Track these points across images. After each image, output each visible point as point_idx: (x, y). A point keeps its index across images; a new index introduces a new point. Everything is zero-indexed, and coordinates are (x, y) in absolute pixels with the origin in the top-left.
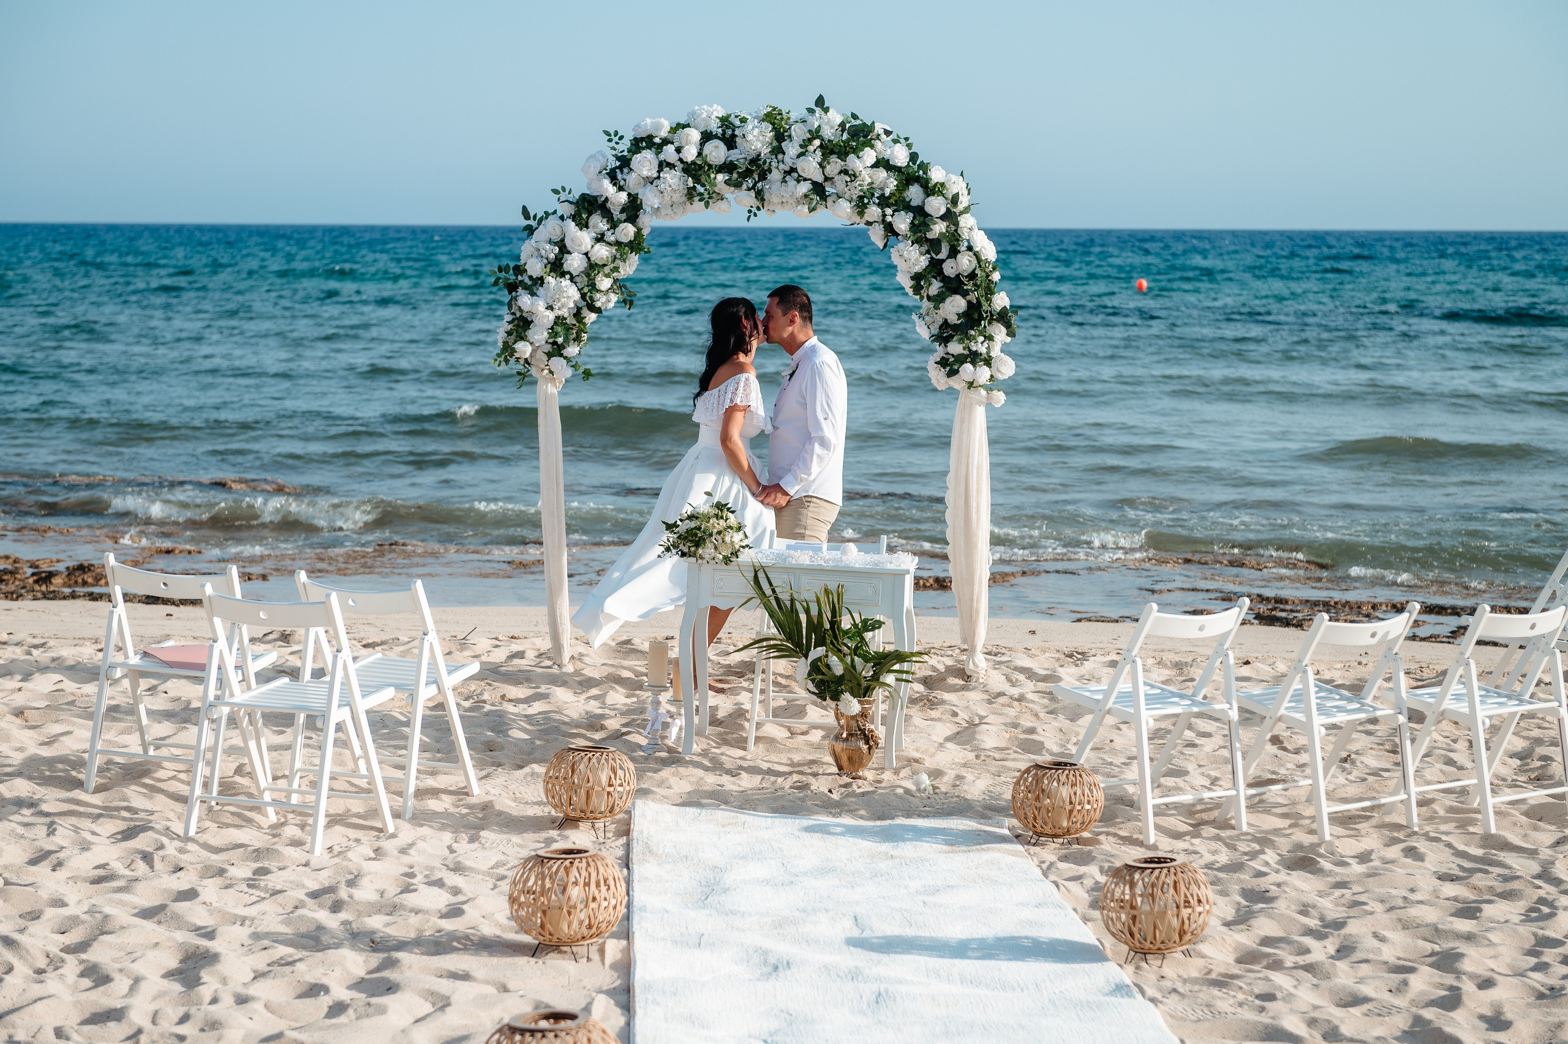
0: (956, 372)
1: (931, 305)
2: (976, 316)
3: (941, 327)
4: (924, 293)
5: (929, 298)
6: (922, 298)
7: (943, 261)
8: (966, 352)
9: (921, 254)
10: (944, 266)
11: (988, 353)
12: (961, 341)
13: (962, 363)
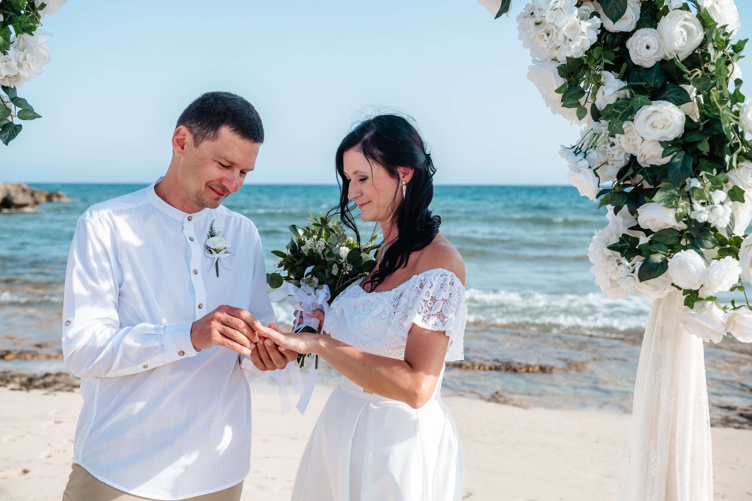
0: (663, 267)
1: (603, 126)
2: (705, 148)
3: (621, 175)
4: (586, 102)
5: (597, 115)
6: (581, 115)
7: (626, 36)
8: (683, 226)
9: (582, 18)
10: (630, 44)
11: (729, 229)
12: (670, 203)
13: (674, 248)
